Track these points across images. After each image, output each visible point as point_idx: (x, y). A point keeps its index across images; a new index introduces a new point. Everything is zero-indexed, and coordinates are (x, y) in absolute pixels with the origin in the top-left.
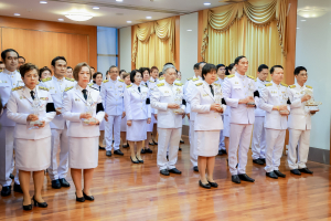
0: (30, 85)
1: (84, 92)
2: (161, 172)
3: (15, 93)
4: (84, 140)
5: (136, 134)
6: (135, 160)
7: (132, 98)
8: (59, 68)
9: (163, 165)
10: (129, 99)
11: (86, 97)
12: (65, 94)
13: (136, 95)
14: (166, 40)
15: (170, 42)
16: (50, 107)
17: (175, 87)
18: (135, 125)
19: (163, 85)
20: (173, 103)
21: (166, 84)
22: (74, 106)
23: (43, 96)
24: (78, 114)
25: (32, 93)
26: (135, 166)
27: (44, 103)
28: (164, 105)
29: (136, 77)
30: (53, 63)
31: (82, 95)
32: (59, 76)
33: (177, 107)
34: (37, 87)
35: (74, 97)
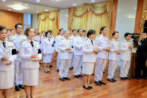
1: (32, 43)
2: (60, 79)
6: (46, 71)
7: (46, 44)
8: (19, 29)
10: (44, 44)
11: (33, 46)
12: (20, 44)
14: (53, 20)
16: (14, 52)
17: (68, 40)
18: (47, 56)
19: (63, 39)
20: (68, 48)
21: (65, 39)
22: (26, 51)
24: (29, 55)
25: (4, 43)
28: (64, 49)
29: (48, 35)
30: (16, 27)
31: (30, 45)
32: (19, 34)
35: (27, 46)
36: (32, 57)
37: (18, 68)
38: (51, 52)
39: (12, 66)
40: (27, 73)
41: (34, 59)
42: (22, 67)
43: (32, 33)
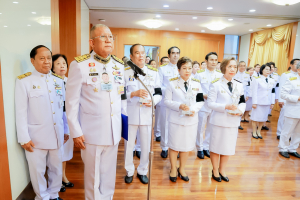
0: (184, 77)
1: (229, 84)
3: (172, 83)
7: (259, 87)
8: (211, 62)
9: (284, 148)
11: (231, 89)
12: (211, 85)
16: (200, 98)
23: (195, 87)
24: (223, 105)
25: (185, 83)
27: (195, 93)
29: (265, 71)
30: (207, 58)
31: (227, 87)
32: (210, 68)
34: (192, 77)
35: (221, 89)
36: (228, 108)
37: (204, 123)
38: (267, 103)
39: (195, 119)
40: (217, 132)
41: (231, 112)
42: (210, 122)
43: (233, 69)
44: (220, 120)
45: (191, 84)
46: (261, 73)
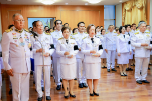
0: (66, 37)
1: (92, 39)
2: (137, 82)
3: (59, 41)
4: (93, 65)
5: (123, 61)
6: (122, 74)
8: (81, 28)
9: (138, 78)
11: (93, 42)
12: (82, 41)
13: (123, 39)
15: (144, 9)
19: (138, 33)
23: (72, 42)
24: (89, 51)
25: (67, 41)
26: (122, 78)
27: (73, 46)
28: (139, 44)
33: (147, 45)
34: (69, 38)
35: (87, 42)
36: (92, 52)
44: (88, 59)
45: (70, 41)
46: (121, 32)
